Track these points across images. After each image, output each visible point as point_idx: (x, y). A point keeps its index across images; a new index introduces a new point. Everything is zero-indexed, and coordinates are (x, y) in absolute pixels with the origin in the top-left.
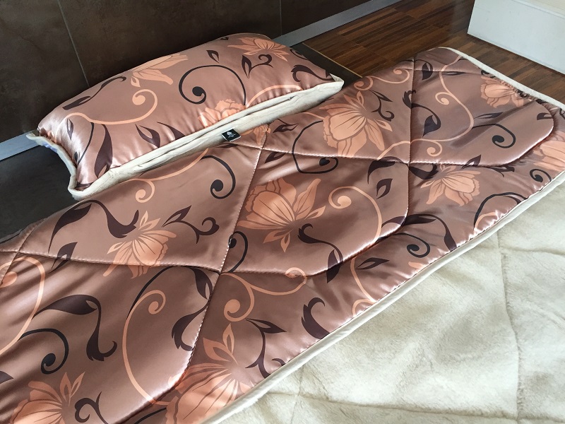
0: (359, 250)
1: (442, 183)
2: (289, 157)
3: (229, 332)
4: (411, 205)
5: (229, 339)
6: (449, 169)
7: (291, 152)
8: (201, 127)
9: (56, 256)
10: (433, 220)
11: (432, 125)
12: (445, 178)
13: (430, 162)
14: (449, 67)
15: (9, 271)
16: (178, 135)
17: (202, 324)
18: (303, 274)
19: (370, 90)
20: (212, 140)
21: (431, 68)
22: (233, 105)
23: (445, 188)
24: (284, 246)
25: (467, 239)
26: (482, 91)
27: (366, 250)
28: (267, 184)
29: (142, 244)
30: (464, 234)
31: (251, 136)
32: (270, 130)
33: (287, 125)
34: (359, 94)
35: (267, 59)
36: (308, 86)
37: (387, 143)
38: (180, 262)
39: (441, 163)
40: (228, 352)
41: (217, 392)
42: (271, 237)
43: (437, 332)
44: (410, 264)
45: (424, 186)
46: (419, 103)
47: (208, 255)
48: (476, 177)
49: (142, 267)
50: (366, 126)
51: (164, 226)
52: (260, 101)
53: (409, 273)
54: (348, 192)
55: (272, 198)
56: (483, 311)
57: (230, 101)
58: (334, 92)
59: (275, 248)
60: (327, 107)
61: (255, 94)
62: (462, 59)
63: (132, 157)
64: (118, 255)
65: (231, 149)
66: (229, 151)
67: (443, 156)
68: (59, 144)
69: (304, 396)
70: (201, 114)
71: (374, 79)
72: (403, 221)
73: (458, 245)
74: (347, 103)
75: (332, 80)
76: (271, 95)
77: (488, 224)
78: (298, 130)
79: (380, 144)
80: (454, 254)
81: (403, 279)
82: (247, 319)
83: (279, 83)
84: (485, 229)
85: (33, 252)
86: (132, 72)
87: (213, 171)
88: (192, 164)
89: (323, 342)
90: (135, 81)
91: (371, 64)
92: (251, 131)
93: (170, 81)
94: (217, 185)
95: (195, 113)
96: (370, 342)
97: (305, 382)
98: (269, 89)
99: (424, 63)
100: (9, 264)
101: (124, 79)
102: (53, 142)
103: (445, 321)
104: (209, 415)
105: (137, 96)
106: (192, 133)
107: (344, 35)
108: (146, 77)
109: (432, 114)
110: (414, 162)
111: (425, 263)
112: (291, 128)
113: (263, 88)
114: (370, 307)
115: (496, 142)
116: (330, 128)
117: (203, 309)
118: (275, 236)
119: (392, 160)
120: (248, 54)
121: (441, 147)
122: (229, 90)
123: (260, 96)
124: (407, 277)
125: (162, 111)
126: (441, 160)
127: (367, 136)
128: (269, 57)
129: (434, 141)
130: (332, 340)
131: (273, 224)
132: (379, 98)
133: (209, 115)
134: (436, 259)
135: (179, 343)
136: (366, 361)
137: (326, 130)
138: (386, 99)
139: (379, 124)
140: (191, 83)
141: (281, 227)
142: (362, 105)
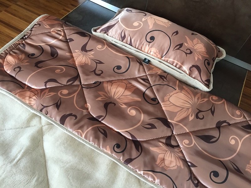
0: (109, 126)
1: (166, 151)
2: (149, 86)
3: (53, 94)
5: (50, 94)
7: (152, 85)
8: (140, 49)
9: (68, 38)
10: (139, 152)
11: (207, 139)
12: (171, 152)
13: (179, 143)
15: (57, 30)
16: (131, 44)
17: (56, 86)
18: (89, 110)
19: (213, 103)
22: (157, 54)
23: (163, 153)
24: (99, 99)
25: (135, 169)
27: (111, 129)
28: (131, 83)
29: (82, 57)
30: (136, 167)
31: (151, 68)
32: (160, 73)
33: (166, 78)
34: (206, 100)
36: (193, 76)
37: (181, 121)
40: (45, 96)
43: (81, 167)
44: (108, 147)
45: (161, 144)
47: (86, 77)
48: (179, 167)
50: (185, 109)
51: (92, 60)
52: (169, 62)
53: (103, 147)
55: (122, 87)
57: (158, 51)
58: (201, 89)
59: (97, 96)
61: (169, 58)
64: (76, 54)
65: (138, 64)
67: (186, 148)
69: (42, 127)
70: (144, 45)
71: (224, 103)
72: (135, 140)
73: (129, 165)
74: (195, 96)
75: (208, 86)
76: (174, 64)
77: (148, 177)
78: (165, 83)
79: (177, 119)
80: (124, 166)
81: (99, 145)
82: (60, 98)
83: (183, 63)
85: (66, 32)
87: (123, 62)
88: (122, 55)
89: (59, 124)
90: (145, 19)
93: (151, 27)
94: (119, 67)
95: (143, 43)
97: (47, 126)
98: (176, 62)
100: (60, 29)
101: (146, 15)
105: (137, 23)
106: (135, 48)
108: (149, 20)
109: (217, 138)
110: (176, 136)
112: (165, 80)
113: (174, 59)
114: (80, 136)
115: (212, 174)
116: (174, 94)
117: (62, 84)
118: (103, 95)
119: (171, 126)
120: (186, 44)
121: (192, 145)
122: (161, 48)
123: (170, 61)
124: (101, 147)
125: (135, 33)
126: (183, 148)
127: (179, 111)
128: (191, 53)
129: (194, 141)
130: (60, 127)
131: (109, 92)
132: (211, 109)
133: (146, 48)
134: (116, 157)
135: (46, 83)
136: (59, 143)
137: (172, 93)
138: (213, 113)
139: (191, 114)
140: (155, 34)
141: (109, 95)
142: (199, 103)
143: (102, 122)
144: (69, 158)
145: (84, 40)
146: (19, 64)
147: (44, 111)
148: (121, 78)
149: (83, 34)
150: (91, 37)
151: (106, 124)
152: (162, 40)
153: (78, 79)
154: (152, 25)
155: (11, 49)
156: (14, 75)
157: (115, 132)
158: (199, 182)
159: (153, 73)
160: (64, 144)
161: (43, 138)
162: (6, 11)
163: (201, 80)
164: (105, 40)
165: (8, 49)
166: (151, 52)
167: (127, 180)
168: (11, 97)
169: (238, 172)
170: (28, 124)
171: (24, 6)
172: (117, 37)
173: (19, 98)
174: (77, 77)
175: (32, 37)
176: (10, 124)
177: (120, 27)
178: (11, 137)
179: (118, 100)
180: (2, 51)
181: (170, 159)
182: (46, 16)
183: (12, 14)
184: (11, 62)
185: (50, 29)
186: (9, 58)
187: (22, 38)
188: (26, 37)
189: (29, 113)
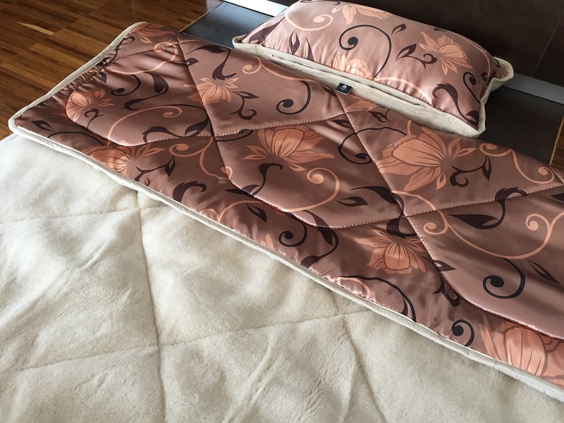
0: (270, 203)
1: (389, 243)
2: (351, 133)
4: (348, 229)
5: (153, 151)
7: (356, 131)
8: (330, 65)
9: (186, 59)
10: (332, 245)
11: (476, 220)
12: (398, 245)
13: (416, 230)
15: (166, 47)
16: (310, 58)
17: (166, 140)
18: (229, 177)
19: (487, 156)
22: (365, 70)
23: (383, 247)
24: (250, 157)
25: (323, 275)
30: (326, 271)
32: (372, 109)
33: (385, 117)
34: (471, 150)
36: (442, 108)
37: (419, 191)
38: (209, 112)
39: (421, 239)
41: (118, 161)
42: (254, 148)
45: (377, 232)
46: (507, 203)
47: (223, 123)
48: (417, 270)
49: (199, 97)
50: (428, 169)
51: (234, 92)
52: (389, 83)
57: (365, 65)
58: (461, 132)
59: (245, 153)
61: (390, 76)
64: (202, 85)
65: (327, 93)
66: (324, 93)
67: (430, 237)
69: (139, 211)
70: (337, 56)
71: (510, 155)
72: (324, 227)
73: (311, 268)
74: (447, 143)
75: (475, 124)
76: (402, 88)
77: (352, 289)
78: (383, 125)
79: (411, 186)
80: (300, 269)
82: (174, 156)
83: (418, 84)
84: (346, 287)
85: (182, 49)
87: (297, 94)
88: (292, 79)
89: (171, 200)
90: (337, 9)
93: (349, 22)
94: (288, 103)
95: (334, 52)
97: (148, 210)
98: (403, 82)
100: (170, 44)
104: (103, 163)
105: (322, 17)
106: (320, 64)
109: (499, 218)
110: (408, 219)
112: (383, 119)
113: (400, 77)
114: (212, 220)
115: (489, 280)
116: (402, 143)
117: (177, 136)
118: (258, 151)
119: (398, 202)
120: (422, 46)
121: (444, 232)
122: (372, 58)
123: (392, 81)
124: (254, 237)
125: (317, 35)
126: (425, 238)
127: (415, 173)
128: (434, 60)
129: (447, 225)
130: (175, 205)
131: (270, 145)
132: (483, 167)
133: (342, 61)
134: (285, 254)
135: (146, 134)
136: (172, 234)
137: (399, 142)
138: (487, 174)
139: (439, 178)
140: (357, 33)
141: (270, 152)
142: (455, 156)
143: (255, 196)
144: (193, 260)
145: (217, 59)
146: (94, 104)
147: (143, 179)
148: (294, 122)
149: (215, 49)
150: (231, 52)
151: (264, 200)
152: (374, 43)
153: (208, 126)
154: (352, 17)
155: (79, 81)
156: (85, 124)
157: (281, 214)
158: (459, 297)
159: (358, 110)
160: (182, 236)
161: (142, 229)
162: (68, 28)
163: (458, 114)
164: (259, 56)
165: (74, 83)
166: (351, 68)
167: (308, 298)
168: (81, 158)
169: (547, 279)
170: (112, 205)
171: (102, 18)
172: (283, 48)
173: (94, 159)
174: (206, 123)
175: (119, 62)
176: (79, 206)
177: (288, 27)
178: (80, 228)
179: (288, 160)
180: (62, 86)
181: (396, 256)
182: (144, 24)
183: (80, 32)
184: (80, 102)
185: (153, 45)
186: (77, 97)
187: (101, 64)
188: (108, 61)
189: (115, 186)
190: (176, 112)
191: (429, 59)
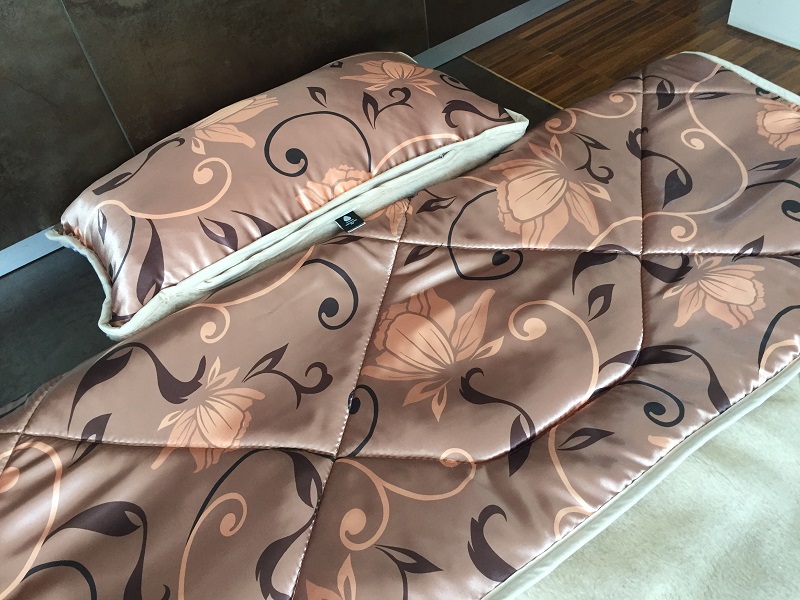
0: (560, 414)
1: (699, 287)
2: (443, 253)
3: (346, 572)
4: (648, 331)
5: (347, 582)
6: (711, 262)
7: (445, 245)
8: (302, 212)
9: (79, 437)
10: (688, 357)
11: (678, 187)
12: (705, 279)
13: (678, 252)
14: (702, 84)
15: (8, 465)
16: (266, 229)
17: (306, 553)
18: (470, 459)
19: (571, 132)
20: (321, 232)
21: (672, 88)
22: (352, 174)
23: (705, 298)
24: (437, 409)
25: (748, 389)
26: (759, 123)
27: (573, 413)
28: (408, 300)
29: (211, 412)
30: (742, 382)
31: (381, 220)
32: (411, 208)
33: (439, 199)
34: (554, 141)
35: (402, 96)
36: (471, 133)
37: (604, 222)
38: (270, 442)
39: (696, 252)
42: (414, 395)
43: (702, 563)
44: (651, 439)
45: (669, 294)
46: (653, 149)
47: (314, 428)
48: (758, 276)
49: (210, 451)
50: (568, 195)
51: (246, 380)
52: (393, 163)
53: (649, 456)
54: (539, 311)
55: (416, 326)
56: (780, 522)
57: (346, 167)
59: (423, 413)
60: (502, 166)
61: (386, 153)
62: (723, 70)
63: (194, 268)
64: (175, 432)
65: (351, 245)
66: (347, 249)
67: (699, 241)
68: (90, 247)
70: (301, 192)
71: (577, 113)
72: (636, 356)
73: (732, 401)
74: (535, 157)
75: (510, 120)
76: (411, 153)
78: (456, 207)
79: (592, 224)
80: (726, 419)
81: (638, 467)
82: (377, 546)
83: (424, 132)
84: (777, 369)
85: (44, 433)
86: (193, 129)
87: (321, 284)
88: (289, 275)
89: (505, 587)
90: (197, 145)
91: (572, 83)
92: (381, 212)
93: (250, 142)
94: (329, 307)
95: (291, 192)
96: (587, 582)
98: (407, 143)
99: (659, 81)
101: (182, 141)
102: (82, 243)
103: (715, 541)
105: (200, 169)
106: (287, 224)
107: (527, 38)
108: (215, 137)
109: (677, 167)
110: (649, 252)
111: (677, 436)
112: (444, 204)
113: (398, 143)
114: (585, 522)
115: (789, 212)
116: (507, 201)
117: (307, 526)
118: (425, 390)
119: (612, 251)
120: (372, 89)
121: (694, 224)
122: (344, 151)
123: (394, 156)
125: (239, 192)
126: (696, 247)
127: (569, 211)
128: (406, 91)
129: (683, 215)
130: (521, 584)
131: (418, 370)
132: (588, 144)
133: (313, 192)
134: (696, 428)
137: (502, 204)
138: (599, 146)
139: (589, 190)
140: (284, 142)
141: (432, 376)
142: (560, 159)
145: (140, 373)
150: (140, 343)
151: (551, 420)
152: (322, 134)
157: (589, 405)
166: (333, 189)
169: (788, 165)
172: (212, 256)
177: (182, 224)
179: (461, 356)
181: (728, 288)
190: (232, 507)
191: (401, 96)
